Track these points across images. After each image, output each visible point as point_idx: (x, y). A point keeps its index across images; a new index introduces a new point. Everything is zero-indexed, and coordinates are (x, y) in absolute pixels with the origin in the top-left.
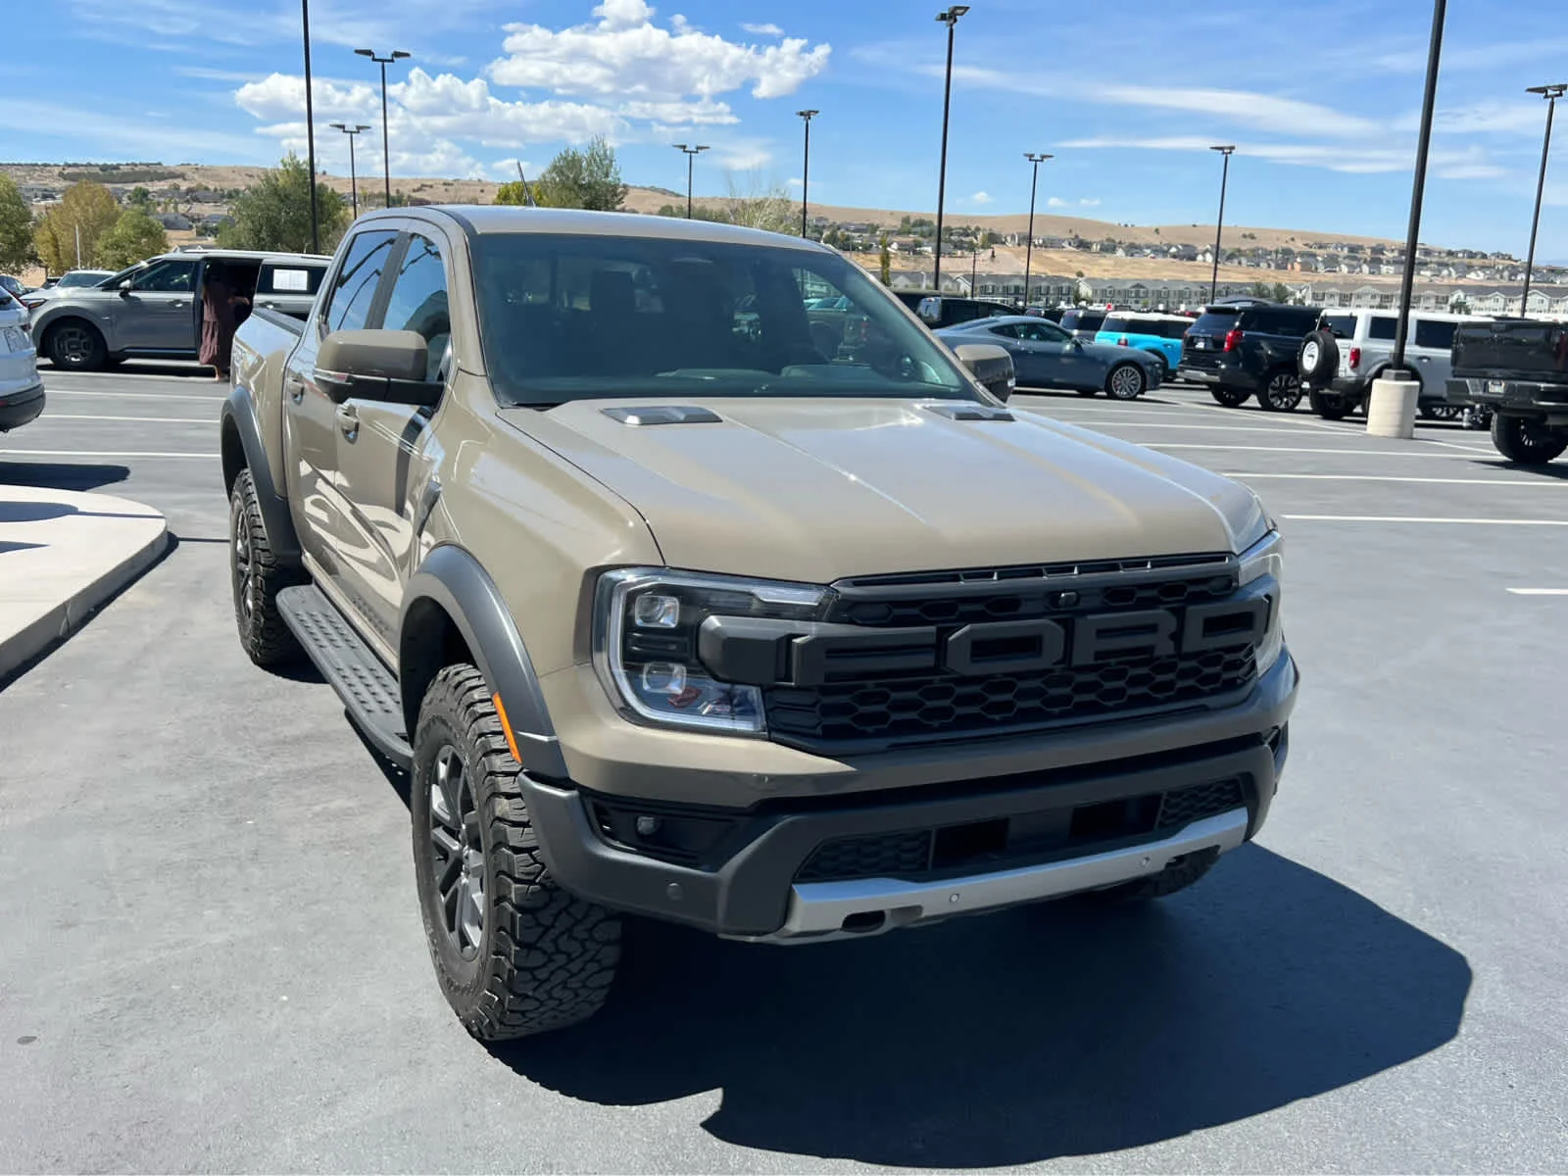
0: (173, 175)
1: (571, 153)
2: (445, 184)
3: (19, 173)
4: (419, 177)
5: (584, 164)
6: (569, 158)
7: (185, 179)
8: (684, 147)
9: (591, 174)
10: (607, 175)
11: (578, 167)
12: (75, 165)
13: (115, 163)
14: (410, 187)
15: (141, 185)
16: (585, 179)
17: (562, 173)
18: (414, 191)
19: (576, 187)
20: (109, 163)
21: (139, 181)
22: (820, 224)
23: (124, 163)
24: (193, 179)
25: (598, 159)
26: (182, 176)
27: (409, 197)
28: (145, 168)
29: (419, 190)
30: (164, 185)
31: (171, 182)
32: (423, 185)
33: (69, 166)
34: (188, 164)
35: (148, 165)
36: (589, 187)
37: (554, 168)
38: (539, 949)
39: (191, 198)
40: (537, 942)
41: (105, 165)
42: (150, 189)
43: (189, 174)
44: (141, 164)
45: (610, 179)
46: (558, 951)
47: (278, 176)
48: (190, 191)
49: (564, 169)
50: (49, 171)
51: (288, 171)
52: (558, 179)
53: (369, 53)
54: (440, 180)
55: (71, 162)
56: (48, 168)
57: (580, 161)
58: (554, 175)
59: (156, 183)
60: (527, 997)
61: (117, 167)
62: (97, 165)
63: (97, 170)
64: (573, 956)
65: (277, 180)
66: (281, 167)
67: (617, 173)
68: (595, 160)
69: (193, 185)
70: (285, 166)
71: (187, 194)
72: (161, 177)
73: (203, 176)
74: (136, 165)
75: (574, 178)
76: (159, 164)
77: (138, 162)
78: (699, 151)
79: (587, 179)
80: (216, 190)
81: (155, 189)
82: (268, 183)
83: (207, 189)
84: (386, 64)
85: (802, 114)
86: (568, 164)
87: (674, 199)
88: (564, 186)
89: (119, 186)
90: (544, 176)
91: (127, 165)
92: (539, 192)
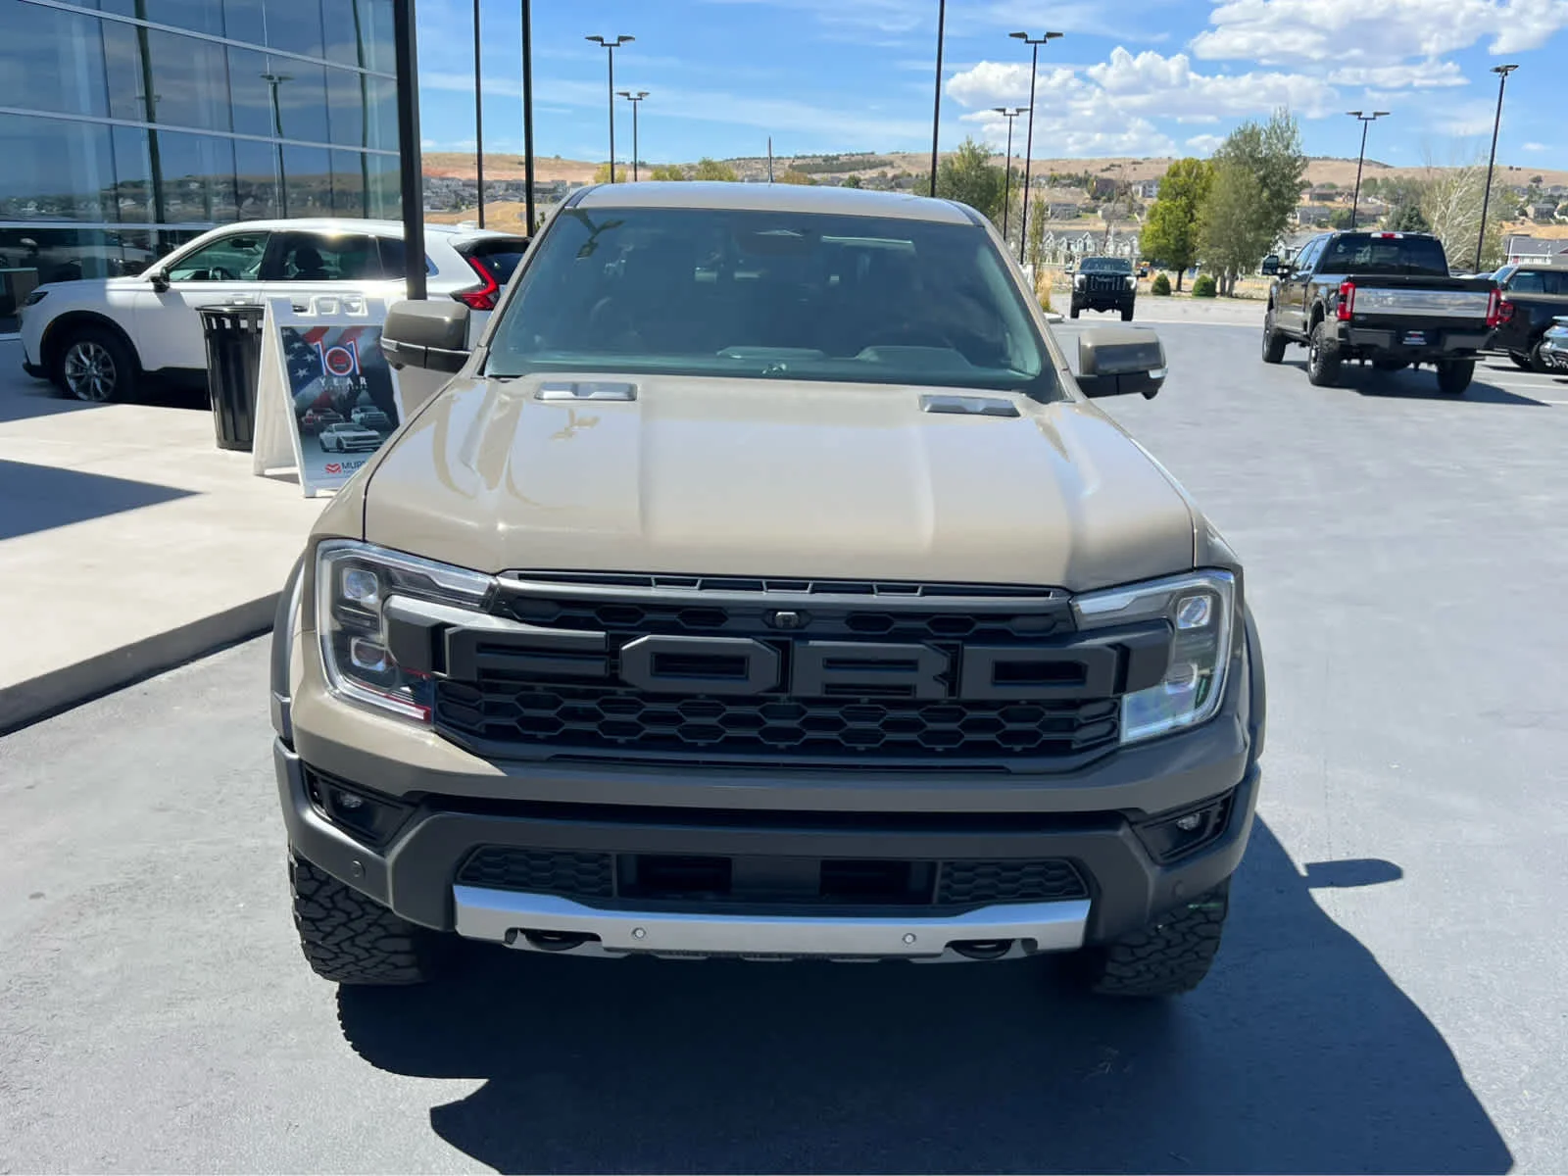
0: (883, 164)
1: (1250, 126)
2: (1134, 163)
3: (758, 166)
4: (1110, 157)
5: (1263, 137)
6: (1248, 132)
7: (893, 167)
8: (1360, 114)
9: (1270, 148)
10: (1287, 147)
11: (1256, 141)
12: (804, 157)
13: (835, 154)
14: (1099, 167)
15: (852, 173)
16: (1263, 151)
17: (1238, 147)
18: (1103, 171)
19: (1250, 161)
20: (831, 154)
21: (854, 170)
22: (1556, 194)
23: (844, 154)
24: (900, 167)
25: (1278, 131)
26: (891, 164)
27: (1096, 177)
28: (861, 157)
29: (1107, 169)
30: (873, 173)
31: (880, 169)
32: (1113, 165)
33: (798, 158)
34: (898, 153)
35: (862, 154)
36: (1265, 161)
37: (1231, 143)
38: (317, 902)
39: (896, 184)
40: (313, 895)
41: (827, 156)
42: (862, 178)
43: (897, 162)
44: (857, 154)
45: (1290, 151)
46: (335, 908)
47: (954, 160)
48: (895, 177)
49: (1241, 143)
50: (782, 164)
51: (964, 156)
52: (1232, 154)
53: (1022, 35)
54: (1129, 159)
55: (799, 155)
56: (781, 161)
57: (1259, 134)
58: (1229, 149)
59: (868, 171)
60: (319, 946)
61: (837, 158)
62: (821, 156)
63: (820, 161)
64: (353, 916)
65: (953, 163)
66: (958, 151)
67: (1298, 145)
68: (1276, 132)
69: (898, 172)
70: (962, 150)
71: (893, 180)
72: (872, 166)
73: (909, 163)
74: (853, 155)
75: (1250, 152)
76: (873, 153)
77: (854, 152)
78: (1377, 117)
79: (1264, 151)
80: (917, 176)
81: (867, 176)
82: (944, 167)
83: (910, 175)
84: (1038, 45)
85: (1498, 70)
86: (1245, 138)
87: (1380, 170)
88: (1238, 161)
89: (837, 175)
90: (1219, 152)
91: (846, 155)
92: (1210, 168)
